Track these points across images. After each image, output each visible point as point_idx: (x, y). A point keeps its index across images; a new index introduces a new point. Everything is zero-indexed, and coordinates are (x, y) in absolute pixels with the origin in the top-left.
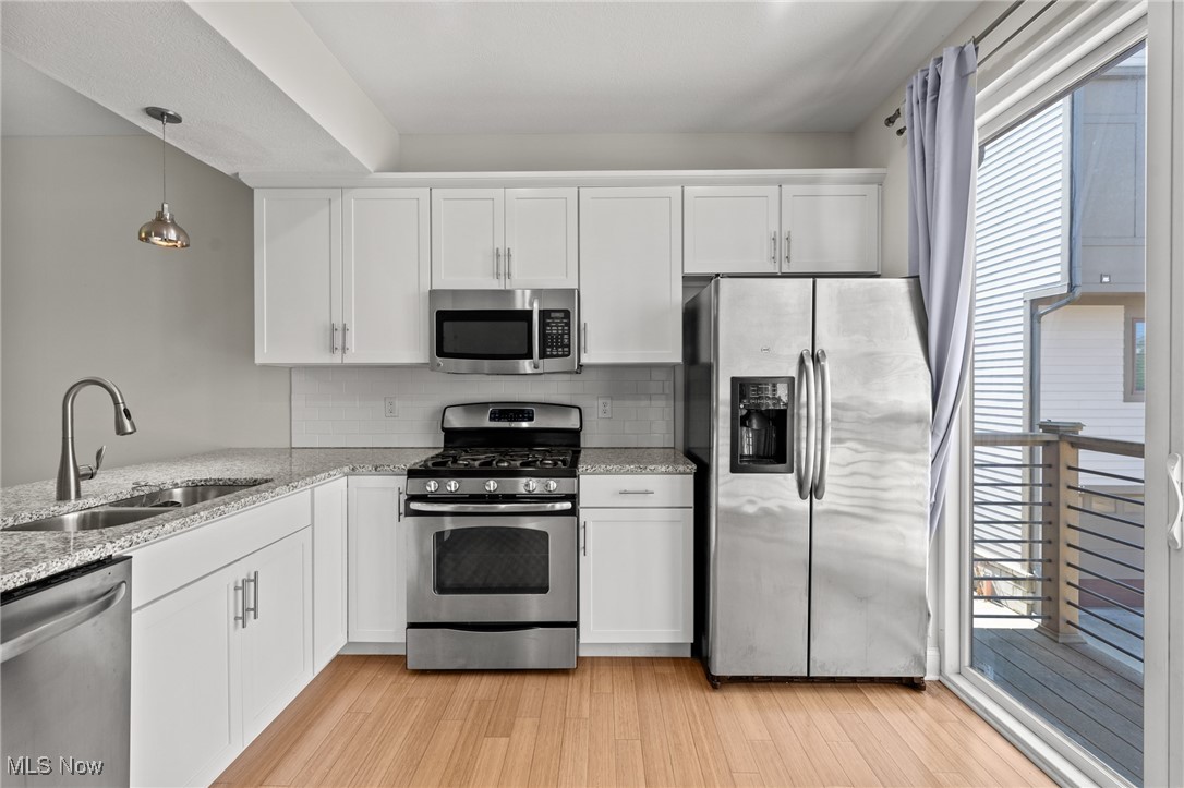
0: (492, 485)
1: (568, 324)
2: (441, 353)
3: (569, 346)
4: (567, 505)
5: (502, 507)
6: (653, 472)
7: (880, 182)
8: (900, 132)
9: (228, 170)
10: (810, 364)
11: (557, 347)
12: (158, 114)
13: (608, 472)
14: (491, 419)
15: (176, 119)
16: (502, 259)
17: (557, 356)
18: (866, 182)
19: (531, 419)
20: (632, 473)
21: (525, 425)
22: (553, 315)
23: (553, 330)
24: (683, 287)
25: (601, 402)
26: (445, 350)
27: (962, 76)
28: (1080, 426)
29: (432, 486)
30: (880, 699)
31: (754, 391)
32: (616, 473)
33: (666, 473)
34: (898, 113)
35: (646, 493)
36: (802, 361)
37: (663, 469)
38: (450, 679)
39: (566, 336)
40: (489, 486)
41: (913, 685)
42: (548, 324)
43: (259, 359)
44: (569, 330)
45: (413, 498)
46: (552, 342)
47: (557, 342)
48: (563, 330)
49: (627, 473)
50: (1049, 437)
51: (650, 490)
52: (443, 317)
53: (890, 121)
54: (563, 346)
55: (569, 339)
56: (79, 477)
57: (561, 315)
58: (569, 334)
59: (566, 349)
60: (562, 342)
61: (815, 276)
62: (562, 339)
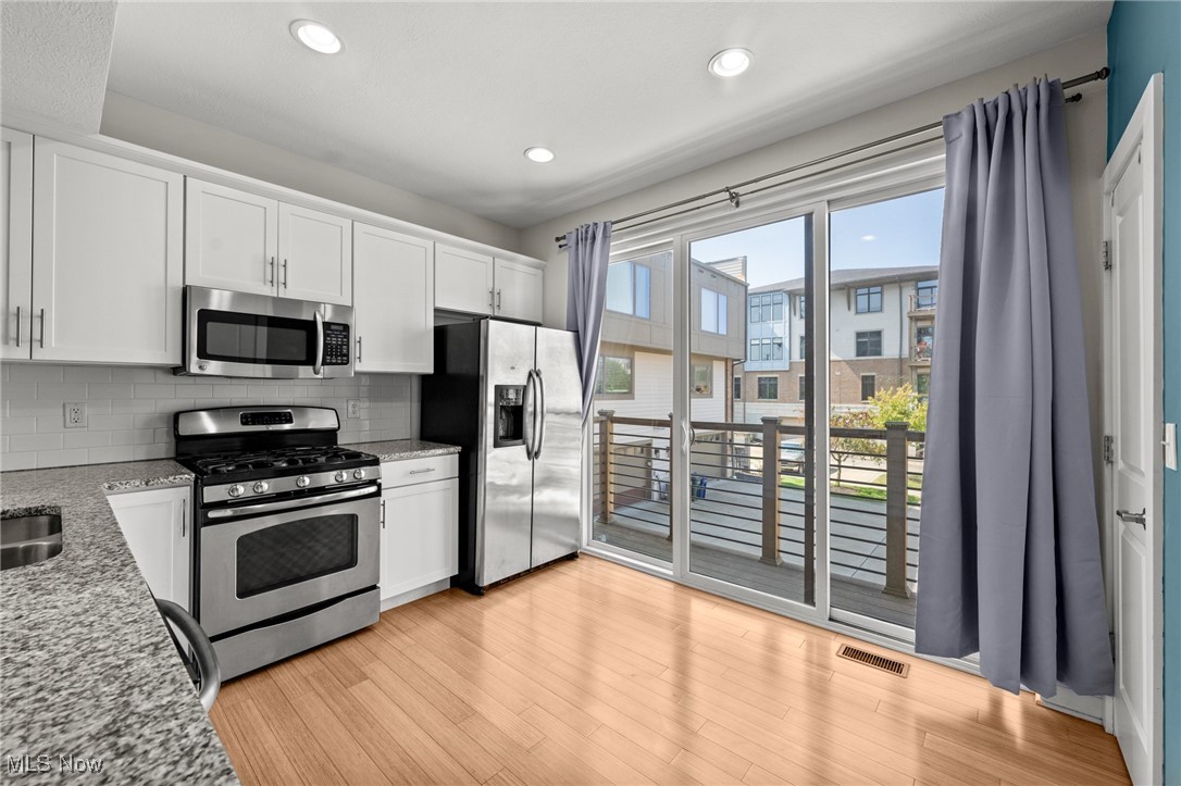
0: (306, 481)
1: (347, 337)
2: (203, 353)
3: (346, 356)
4: (373, 489)
5: (317, 499)
6: (433, 455)
7: (543, 268)
8: (560, 246)
10: (535, 376)
11: (337, 356)
13: (401, 459)
14: (243, 423)
17: (336, 364)
18: (537, 267)
19: (290, 421)
21: (287, 427)
22: (333, 327)
23: (334, 341)
24: (435, 316)
27: (605, 236)
28: (613, 412)
30: (563, 568)
33: (442, 455)
34: (564, 237)
35: (428, 470)
36: (530, 375)
39: (344, 347)
40: (304, 481)
41: (572, 557)
42: (331, 335)
44: (347, 341)
46: (334, 351)
47: (336, 352)
48: (342, 341)
50: (604, 418)
53: (558, 239)
55: (348, 350)
57: (341, 328)
58: (347, 345)
59: (344, 358)
60: (341, 352)
61: (537, 324)
62: (341, 349)
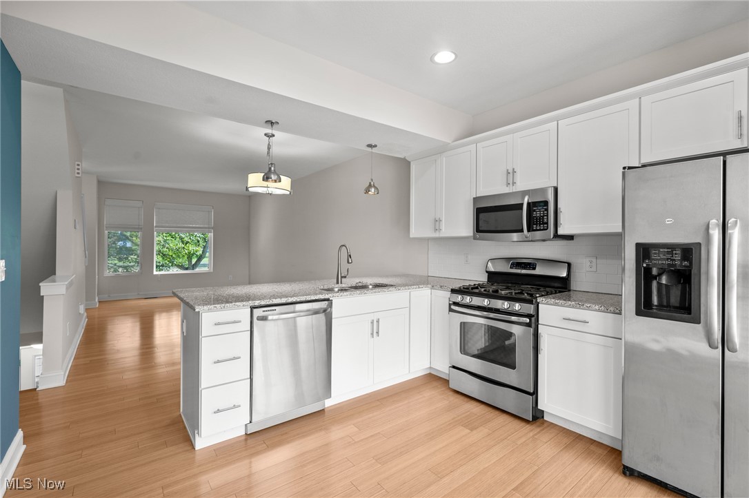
0: (486, 302)
1: (547, 210)
2: (478, 229)
3: (547, 223)
4: (526, 320)
5: (493, 315)
6: (588, 308)
9: (402, 156)
11: (540, 224)
12: (370, 146)
13: (556, 304)
14: (510, 267)
15: (375, 146)
16: (511, 174)
17: (540, 230)
19: (534, 269)
20: (573, 307)
22: (537, 205)
23: (537, 214)
25: (588, 260)
26: (480, 229)
29: (467, 299)
31: (655, 254)
32: (562, 306)
33: (599, 310)
35: (583, 322)
37: (597, 307)
38: (466, 399)
39: (545, 217)
42: (534, 211)
43: (411, 236)
44: (548, 213)
45: (456, 304)
46: (537, 222)
47: (540, 221)
48: (544, 213)
49: (569, 306)
51: (587, 321)
52: (479, 211)
54: (544, 223)
55: (548, 219)
56: (342, 277)
57: (542, 204)
58: (547, 216)
59: (546, 225)
60: (543, 221)
62: (543, 219)
